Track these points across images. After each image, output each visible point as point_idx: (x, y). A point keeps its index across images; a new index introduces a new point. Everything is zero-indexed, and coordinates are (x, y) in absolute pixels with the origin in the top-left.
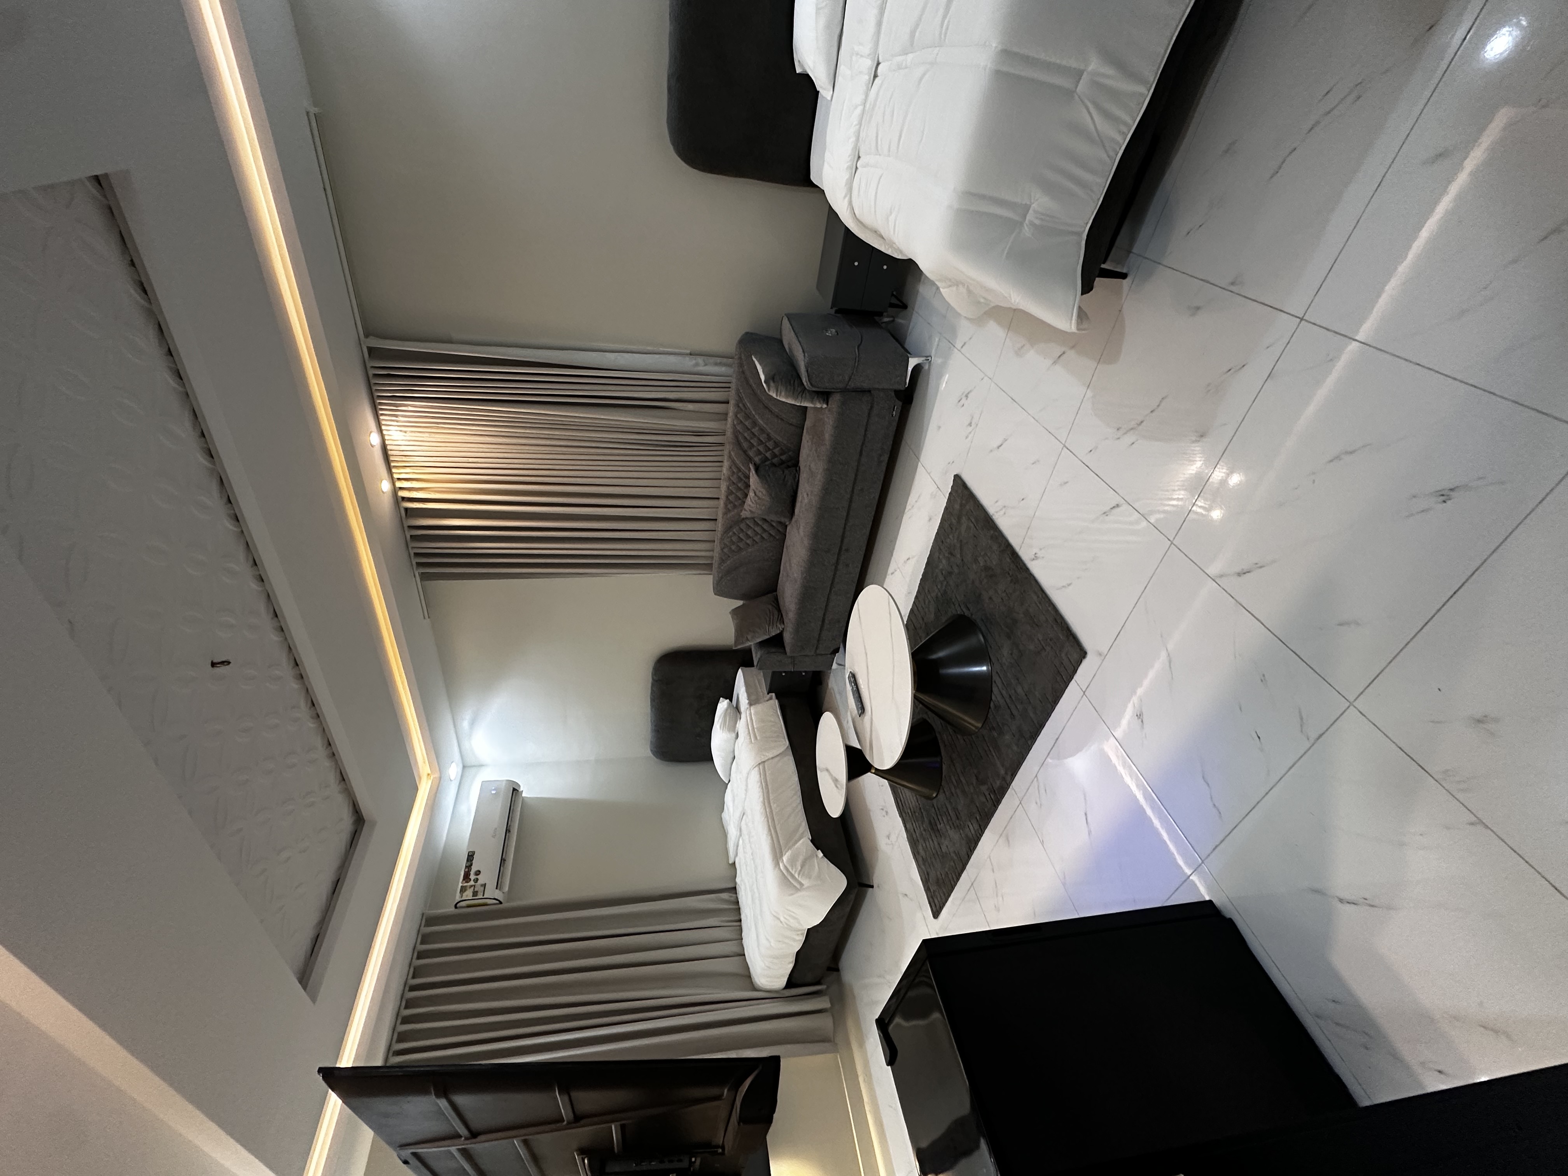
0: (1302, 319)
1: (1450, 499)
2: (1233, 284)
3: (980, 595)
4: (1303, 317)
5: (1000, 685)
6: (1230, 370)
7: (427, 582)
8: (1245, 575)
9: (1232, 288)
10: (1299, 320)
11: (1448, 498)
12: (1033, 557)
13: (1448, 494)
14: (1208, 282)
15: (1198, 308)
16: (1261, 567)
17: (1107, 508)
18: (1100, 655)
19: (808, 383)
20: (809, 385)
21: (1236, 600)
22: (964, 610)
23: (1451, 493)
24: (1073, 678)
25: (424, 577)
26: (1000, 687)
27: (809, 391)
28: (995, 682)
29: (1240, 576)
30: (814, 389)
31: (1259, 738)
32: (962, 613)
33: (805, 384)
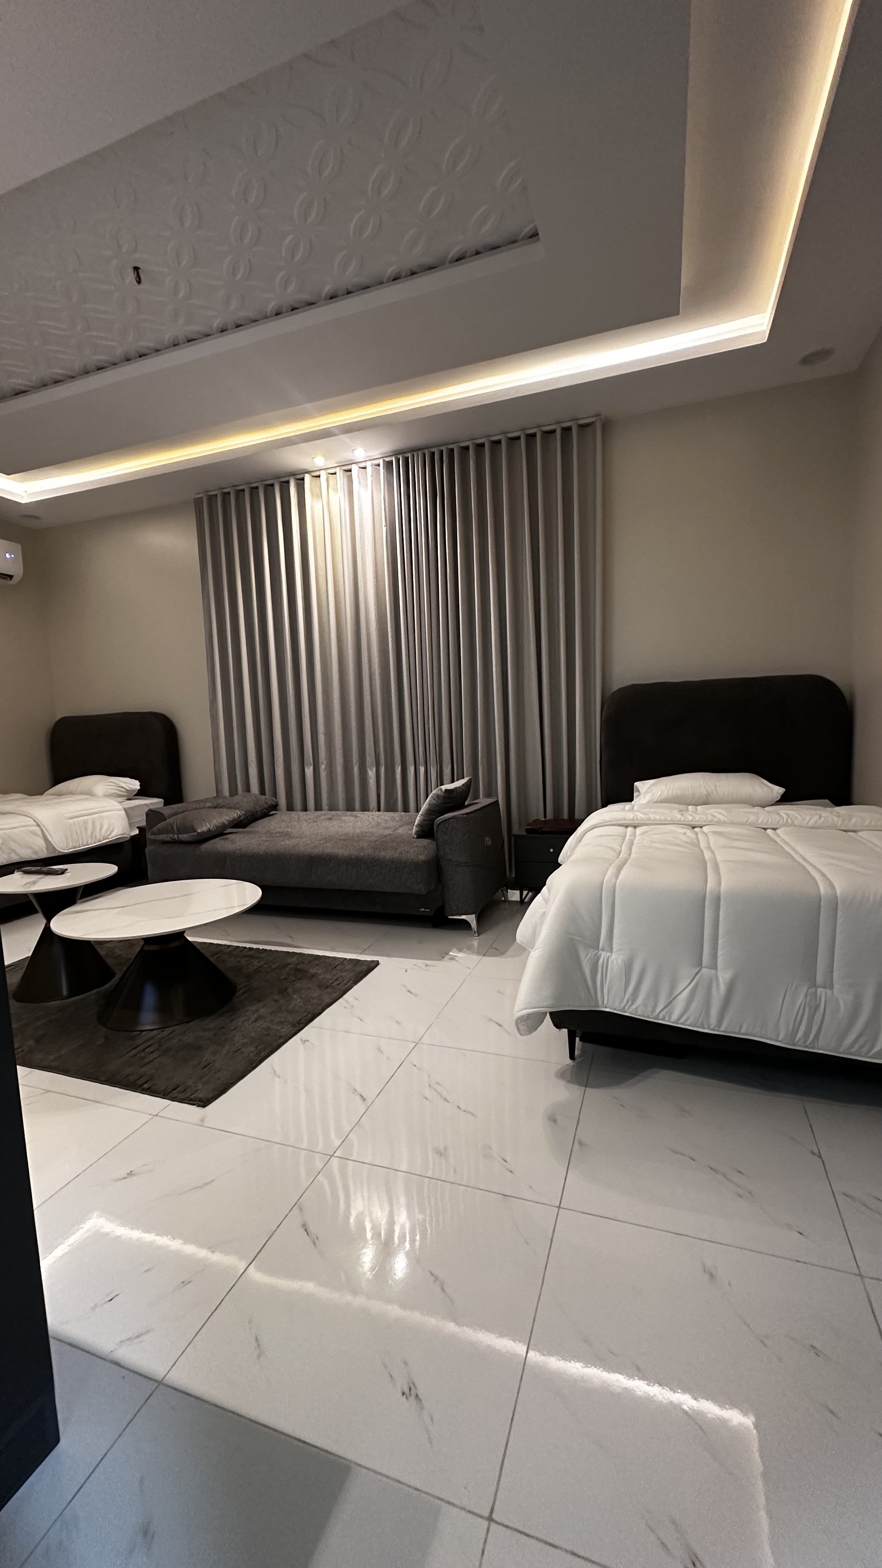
0: (559, 1207)
1: (407, 1398)
2: (580, 1143)
3: (260, 1001)
4: (562, 1208)
5: (160, 1036)
6: (506, 1161)
7: (193, 506)
8: (304, 1231)
9: (576, 1143)
10: (558, 1205)
11: (408, 1395)
12: (304, 1039)
13: (412, 1394)
14: (578, 1123)
15: (555, 1121)
16: (314, 1244)
17: (359, 1090)
18: (202, 1120)
19: (440, 821)
20: (438, 822)
21: (275, 1231)
22: (241, 992)
23: (413, 1397)
24: (173, 1101)
25: (198, 503)
26: (157, 1037)
27: (433, 821)
28: (163, 1031)
29: (303, 1226)
30: (435, 828)
31: (111, 1300)
32: (238, 990)
33: (439, 818)
